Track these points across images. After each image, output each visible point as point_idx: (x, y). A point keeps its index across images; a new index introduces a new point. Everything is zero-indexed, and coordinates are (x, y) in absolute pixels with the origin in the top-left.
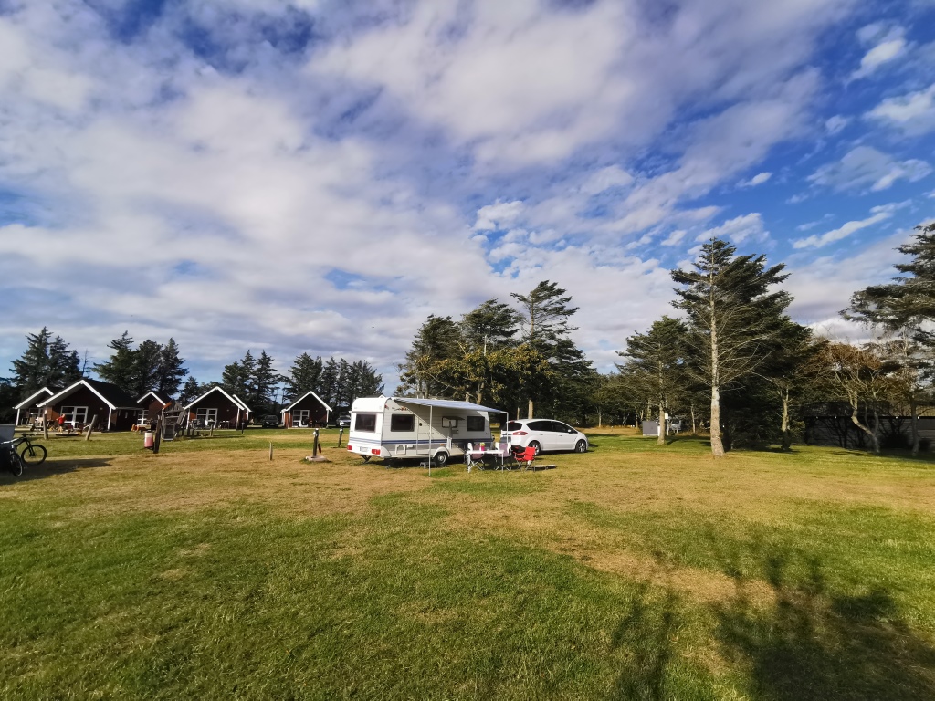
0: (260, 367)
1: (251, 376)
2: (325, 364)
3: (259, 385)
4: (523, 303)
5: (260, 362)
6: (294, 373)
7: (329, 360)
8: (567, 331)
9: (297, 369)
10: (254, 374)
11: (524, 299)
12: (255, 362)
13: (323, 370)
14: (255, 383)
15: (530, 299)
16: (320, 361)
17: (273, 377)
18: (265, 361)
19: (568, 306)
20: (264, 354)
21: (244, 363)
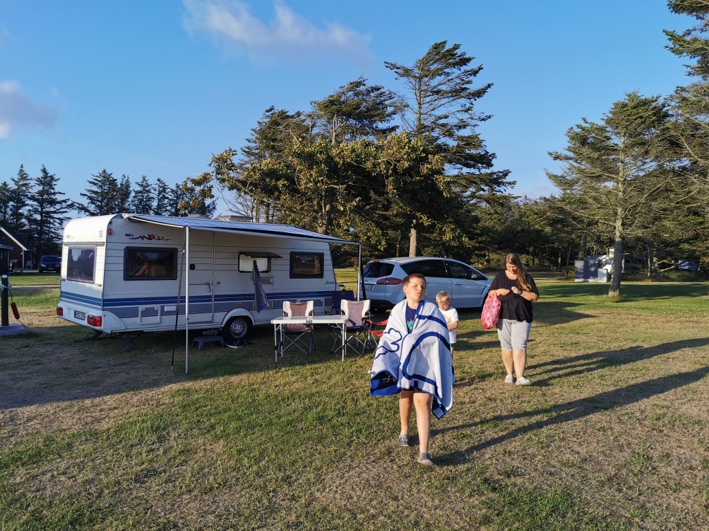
0: (40, 188)
1: (28, 202)
2: (134, 187)
3: (41, 213)
4: (405, 79)
5: (40, 182)
6: (90, 198)
7: (140, 180)
8: (473, 122)
9: (94, 192)
10: (33, 198)
11: (407, 73)
12: (32, 183)
13: (133, 194)
14: (36, 211)
15: (417, 72)
16: (127, 181)
17: (60, 203)
18: (47, 181)
19: (476, 84)
20: (44, 171)
21: (16, 183)
